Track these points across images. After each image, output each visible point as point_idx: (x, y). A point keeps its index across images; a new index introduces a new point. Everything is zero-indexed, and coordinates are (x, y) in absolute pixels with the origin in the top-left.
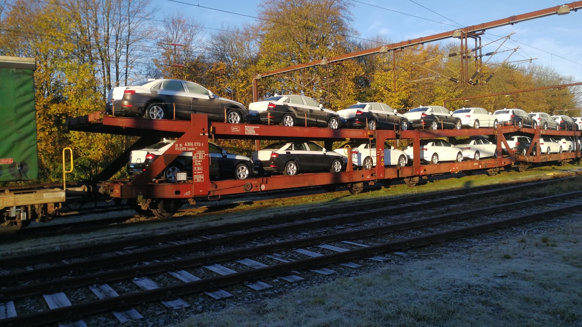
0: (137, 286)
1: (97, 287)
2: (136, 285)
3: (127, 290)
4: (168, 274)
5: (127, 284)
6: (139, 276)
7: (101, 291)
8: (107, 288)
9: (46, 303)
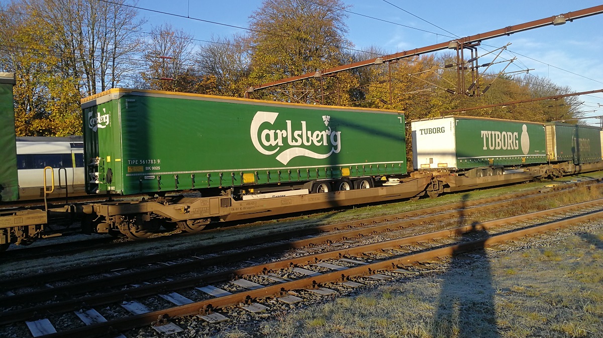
0: (126, 310)
1: (84, 312)
2: (124, 309)
3: (115, 314)
4: (159, 297)
5: (115, 309)
6: (128, 300)
7: (87, 316)
8: (94, 312)
9: (29, 330)
